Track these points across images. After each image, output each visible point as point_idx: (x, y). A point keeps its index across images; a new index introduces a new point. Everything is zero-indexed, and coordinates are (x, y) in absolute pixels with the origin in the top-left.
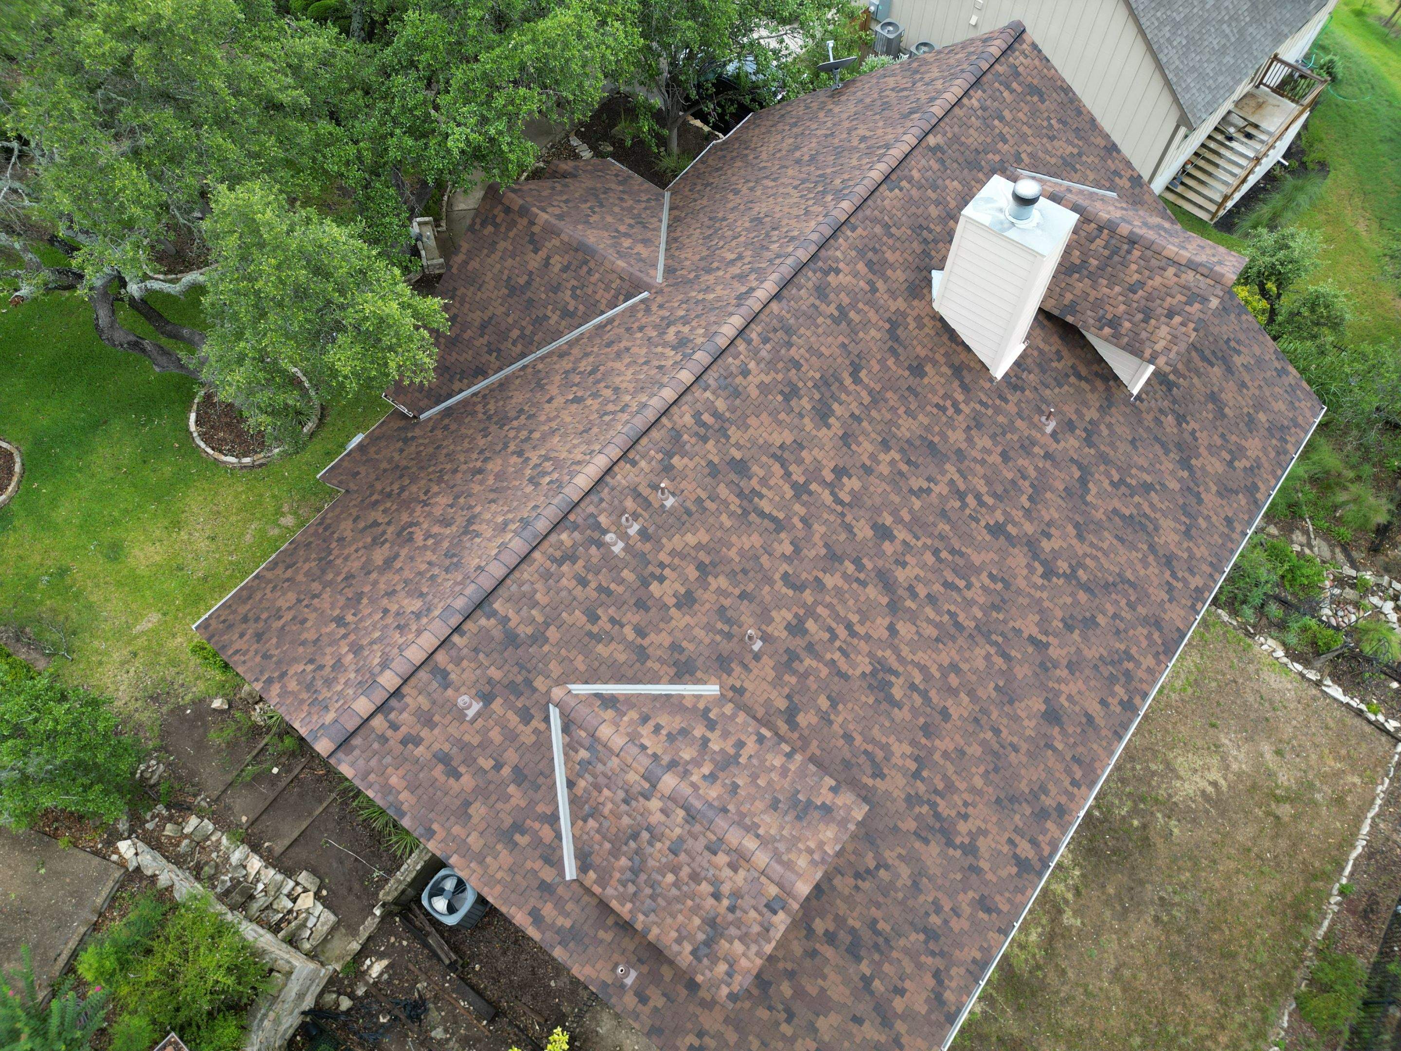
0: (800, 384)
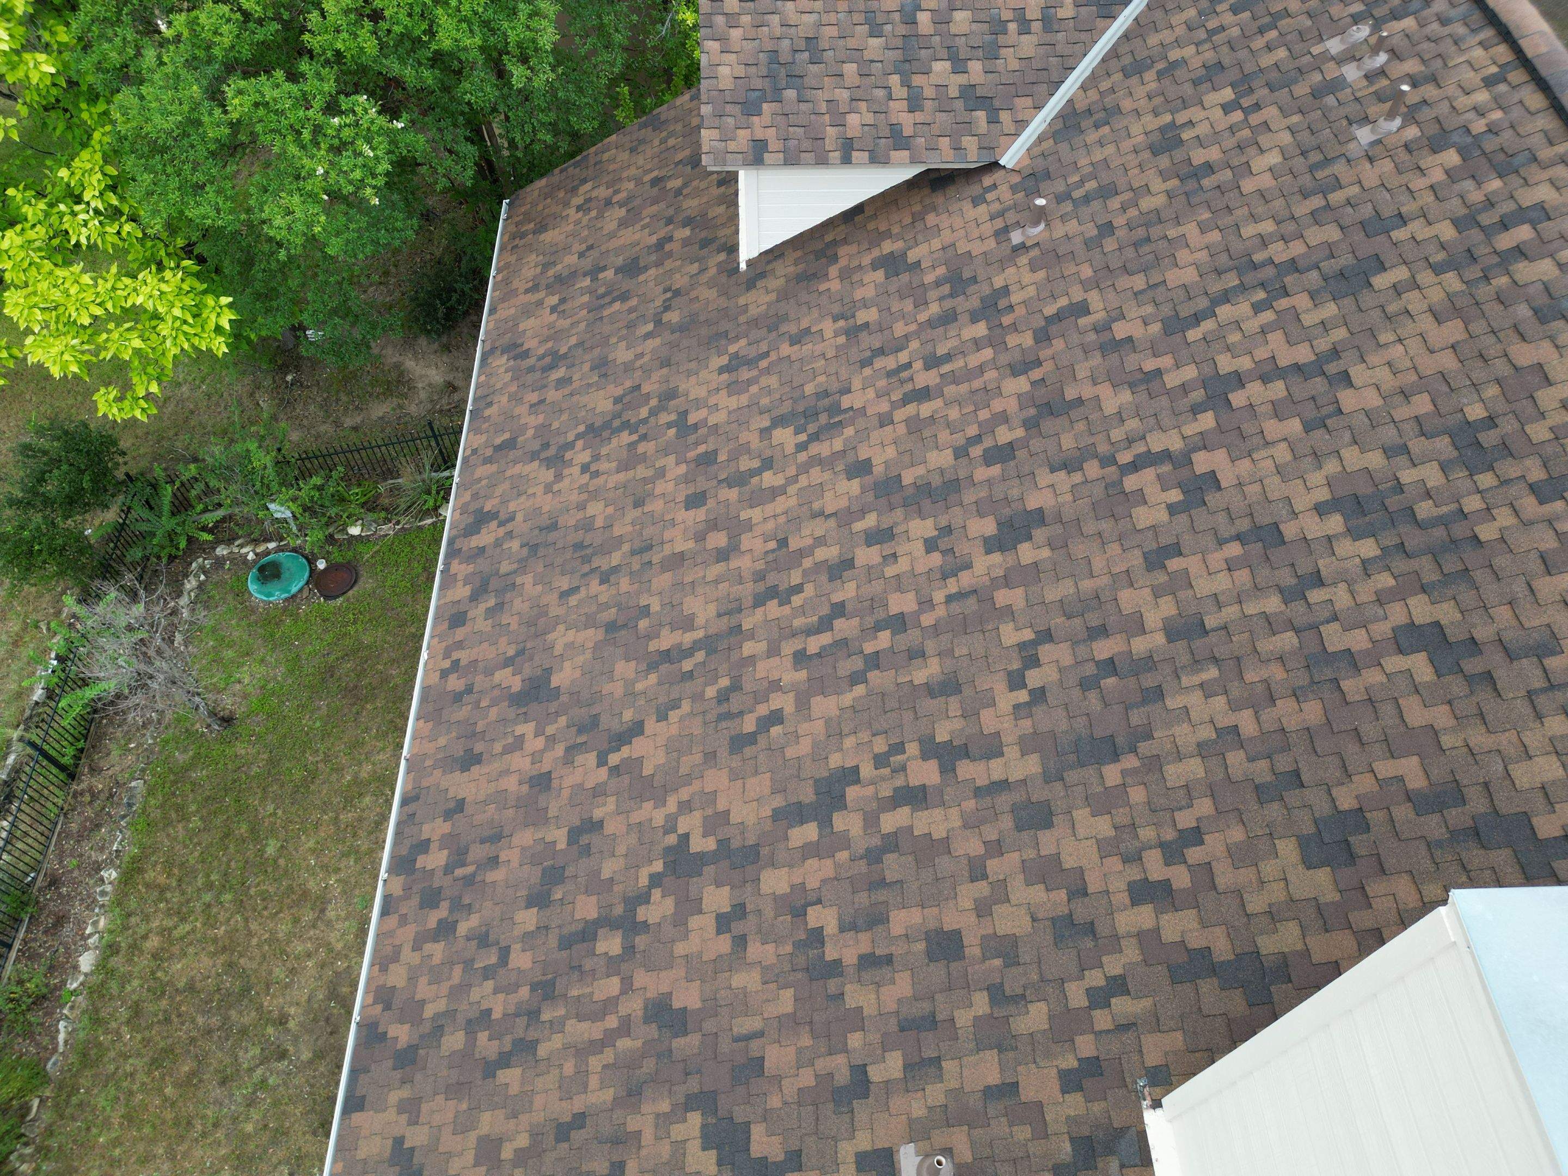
0: (1486, 480)
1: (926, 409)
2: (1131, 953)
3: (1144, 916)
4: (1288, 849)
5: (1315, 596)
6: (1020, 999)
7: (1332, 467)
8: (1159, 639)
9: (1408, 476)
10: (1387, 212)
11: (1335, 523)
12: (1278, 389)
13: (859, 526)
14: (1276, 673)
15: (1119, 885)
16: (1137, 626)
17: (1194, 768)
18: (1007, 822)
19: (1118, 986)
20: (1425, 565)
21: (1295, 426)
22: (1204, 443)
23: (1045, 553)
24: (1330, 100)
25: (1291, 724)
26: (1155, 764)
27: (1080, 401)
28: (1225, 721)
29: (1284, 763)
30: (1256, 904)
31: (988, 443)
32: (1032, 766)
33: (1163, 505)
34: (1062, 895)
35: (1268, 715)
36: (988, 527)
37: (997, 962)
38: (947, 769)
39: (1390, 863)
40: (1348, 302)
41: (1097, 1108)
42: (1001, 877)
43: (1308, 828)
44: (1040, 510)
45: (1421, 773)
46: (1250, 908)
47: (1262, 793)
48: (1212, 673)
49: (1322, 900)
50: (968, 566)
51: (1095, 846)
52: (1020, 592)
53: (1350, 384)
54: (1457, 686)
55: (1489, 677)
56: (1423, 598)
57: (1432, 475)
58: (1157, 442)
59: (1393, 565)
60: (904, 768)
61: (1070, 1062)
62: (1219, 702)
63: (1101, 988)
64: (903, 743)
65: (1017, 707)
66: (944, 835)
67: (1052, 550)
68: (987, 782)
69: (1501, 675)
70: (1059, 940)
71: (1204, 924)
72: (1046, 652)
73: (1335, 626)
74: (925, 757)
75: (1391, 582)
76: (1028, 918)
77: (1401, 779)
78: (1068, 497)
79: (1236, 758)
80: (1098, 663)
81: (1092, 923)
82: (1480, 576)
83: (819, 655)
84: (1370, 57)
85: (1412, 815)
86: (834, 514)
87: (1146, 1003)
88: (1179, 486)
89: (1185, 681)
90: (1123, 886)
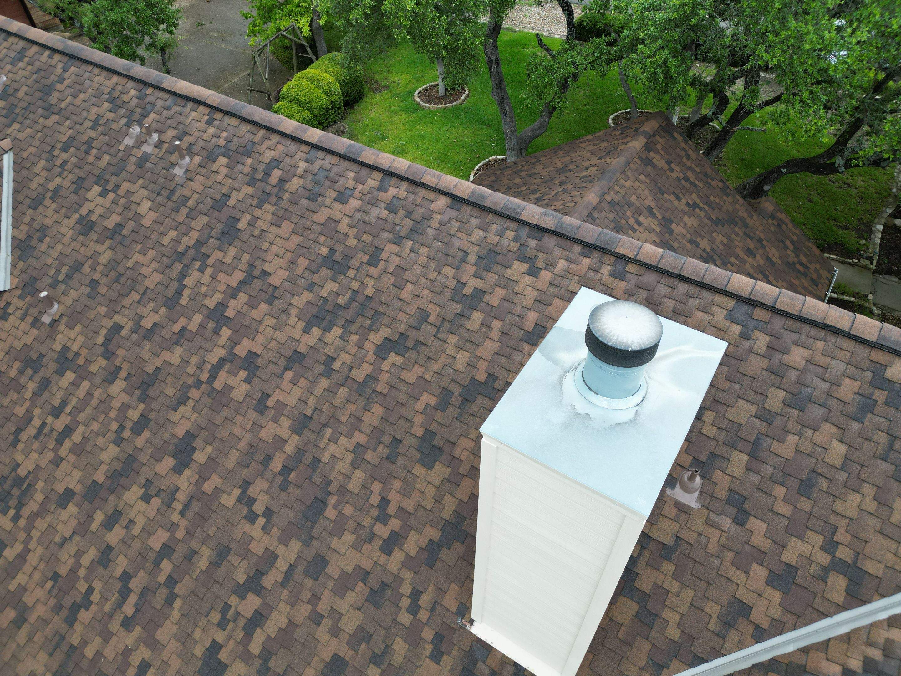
1: (77, 437)
2: (407, 575)
3: (398, 555)
4: (419, 470)
5: (336, 365)
6: (388, 648)
7: (294, 311)
8: (295, 438)
9: (324, 293)
10: (218, 197)
11: (316, 332)
12: (243, 297)
13: (95, 526)
14: (351, 408)
15: (377, 555)
16: (280, 442)
17: (359, 476)
18: (309, 582)
19: (416, 594)
20: (361, 321)
21: (264, 307)
22: (233, 342)
23: (209, 449)
24: (149, 165)
25: (375, 422)
26: (343, 490)
27: (158, 370)
28: (351, 446)
29: (387, 439)
30: (428, 503)
31: (129, 425)
32: (295, 546)
33: (242, 382)
34: (360, 585)
35: (364, 427)
36: (169, 462)
37: (363, 646)
38: (259, 590)
39: (453, 439)
40: (236, 242)
41: (455, 653)
42: (329, 608)
43: (418, 455)
44: (188, 432)
45: (431, 396)
46: (429, 507)
47: (391, 459)
48: (328, 432)
49: (446, 476)
50: (177, 489)
51: (353, 550)
52: (214, 477)
53: (270, 274)
54: (412, 355)
55: (418, 342)
56: (372, 333)
57: (331, 286)
58: (213, 358)
59: (351, 330)
60: (238, 614)
61: (429, 648)
62: (343, 440)
63: (411, 604)
64: (226, 603)
65: (263, 528)
66: (287, 621)
67: (211, 444)
68: (283, 575)
69: (420, 338)
70: (377, 606)
71: (420, 532)
72: (252, 491)
73: (354, 370)
74: (243, 597)
75: (357, 337)
76: (357, 611)
77: (427, 405)
78: (195, 415)
79: (369, 456)
80: (279, 474)
81: (382, 582)
82: (381, 309)
83: (137, 611)
84: (150, 138)
85: (443, 414)
86: (74, 533)
87: (431, 588)
88: (241, 368)
89: (322, 445)
90: (379, 553)
